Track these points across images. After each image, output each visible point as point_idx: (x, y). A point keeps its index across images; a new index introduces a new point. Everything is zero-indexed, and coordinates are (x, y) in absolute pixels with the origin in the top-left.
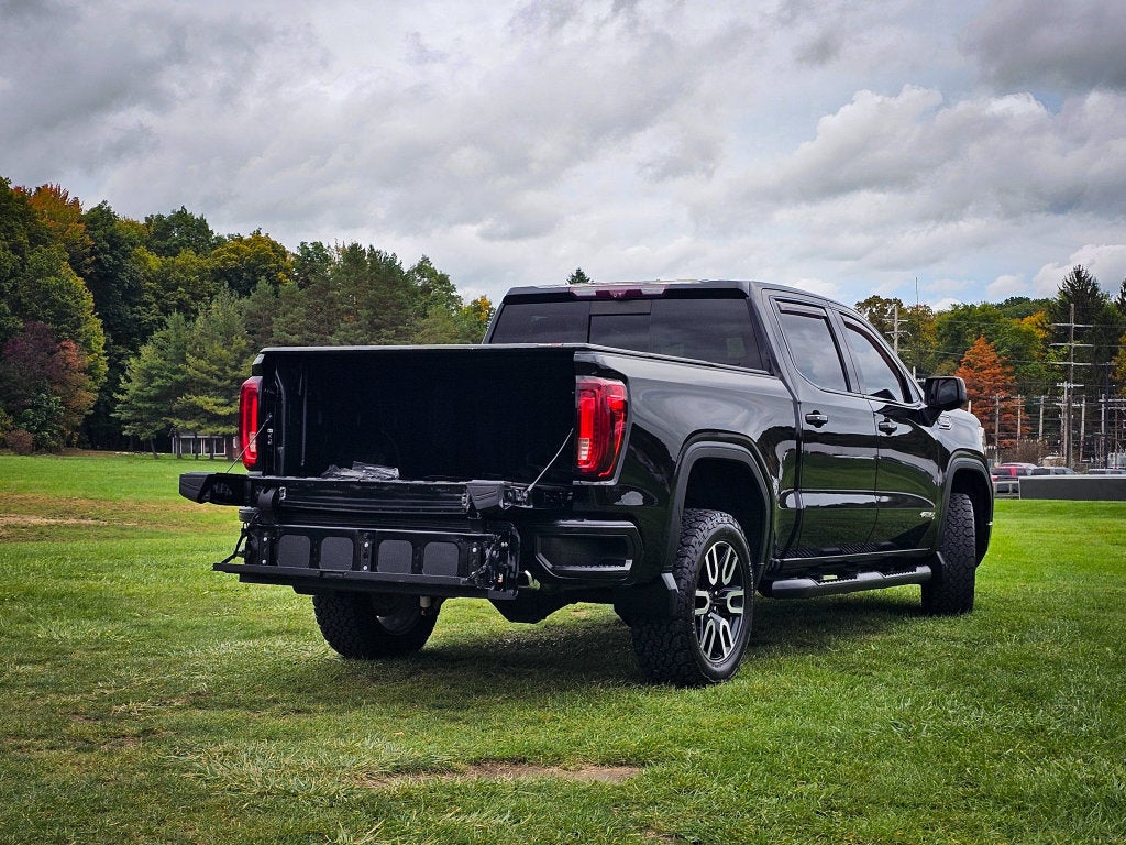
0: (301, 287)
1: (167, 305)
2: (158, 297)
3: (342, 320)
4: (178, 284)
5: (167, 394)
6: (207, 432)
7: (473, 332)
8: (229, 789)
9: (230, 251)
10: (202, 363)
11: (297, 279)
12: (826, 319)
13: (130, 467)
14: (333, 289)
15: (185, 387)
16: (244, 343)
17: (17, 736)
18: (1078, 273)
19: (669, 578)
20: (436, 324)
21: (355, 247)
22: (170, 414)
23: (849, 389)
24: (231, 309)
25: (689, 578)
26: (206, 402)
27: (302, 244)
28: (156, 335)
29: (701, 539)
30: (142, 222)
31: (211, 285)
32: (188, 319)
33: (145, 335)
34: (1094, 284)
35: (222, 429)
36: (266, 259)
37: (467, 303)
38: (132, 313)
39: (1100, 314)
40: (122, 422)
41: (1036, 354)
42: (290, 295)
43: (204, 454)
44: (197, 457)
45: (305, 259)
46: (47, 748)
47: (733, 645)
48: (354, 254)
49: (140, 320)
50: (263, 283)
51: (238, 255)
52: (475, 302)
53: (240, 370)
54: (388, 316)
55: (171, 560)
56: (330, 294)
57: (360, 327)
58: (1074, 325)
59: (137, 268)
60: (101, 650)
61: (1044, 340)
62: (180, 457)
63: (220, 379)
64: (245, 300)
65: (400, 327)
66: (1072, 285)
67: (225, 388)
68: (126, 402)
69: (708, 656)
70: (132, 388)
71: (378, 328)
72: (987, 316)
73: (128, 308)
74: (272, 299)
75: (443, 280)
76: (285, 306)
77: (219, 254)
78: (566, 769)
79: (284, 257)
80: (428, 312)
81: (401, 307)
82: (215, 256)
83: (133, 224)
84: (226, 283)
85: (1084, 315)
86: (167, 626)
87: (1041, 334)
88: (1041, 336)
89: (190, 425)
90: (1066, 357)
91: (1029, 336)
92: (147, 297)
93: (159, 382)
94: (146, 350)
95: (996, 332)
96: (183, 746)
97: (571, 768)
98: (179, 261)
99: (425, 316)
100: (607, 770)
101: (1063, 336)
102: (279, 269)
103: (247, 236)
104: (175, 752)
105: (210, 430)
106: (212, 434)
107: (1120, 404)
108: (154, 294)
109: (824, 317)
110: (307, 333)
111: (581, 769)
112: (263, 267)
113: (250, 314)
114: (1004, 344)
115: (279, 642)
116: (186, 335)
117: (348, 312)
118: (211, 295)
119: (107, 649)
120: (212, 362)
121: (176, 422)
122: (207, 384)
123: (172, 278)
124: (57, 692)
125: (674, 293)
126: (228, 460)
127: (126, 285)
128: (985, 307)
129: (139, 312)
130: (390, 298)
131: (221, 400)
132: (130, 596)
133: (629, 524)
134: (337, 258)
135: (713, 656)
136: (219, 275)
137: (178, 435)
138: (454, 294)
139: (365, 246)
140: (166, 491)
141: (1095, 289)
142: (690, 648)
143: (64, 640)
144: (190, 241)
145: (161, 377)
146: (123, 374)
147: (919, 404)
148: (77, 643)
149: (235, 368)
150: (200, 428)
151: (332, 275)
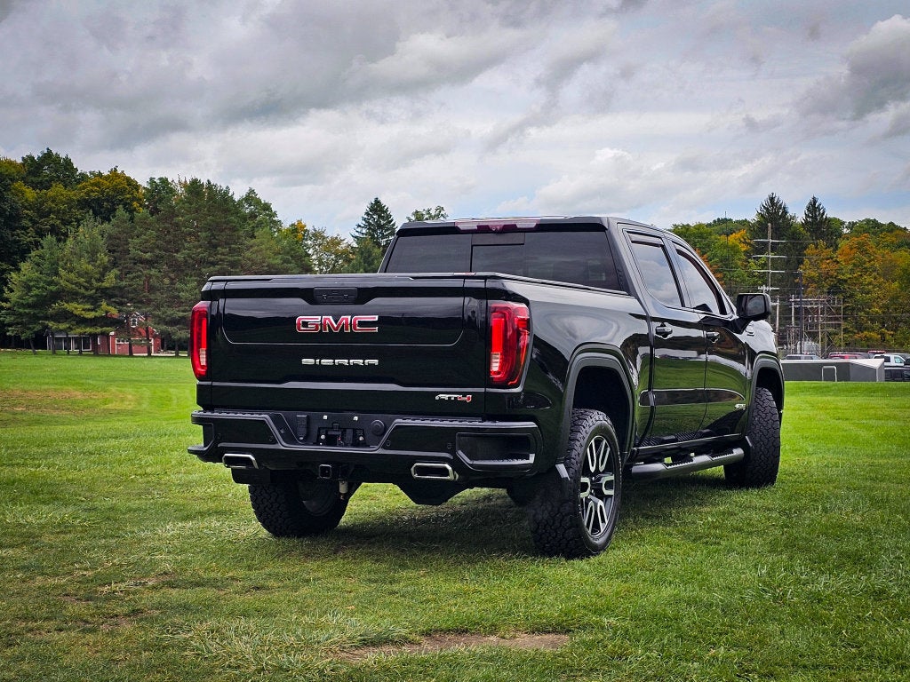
0: (152, 214)
1: (41, 229)
2: (34, 223)
3: (186, 240)
4: (50, 212)
5: (43, 302)
6: (78, 331)
7: (293, 249)
8: (229, 666)
9: (93, 185)
10: (72, 276)
11: (148, 207)
12: (663, 247)
13: (14, 362)
14: (177, 216)
15: (57, 296)
16: (106, 259)
17: (25, 619)
18: (772, 199)
19: (561, 468)
20: (262, 243)
21: (195, 182)
22: (46, 318)
23: (683, 305)
24: (96, 232)
25: (576, 467)
26: (76, 308)
27: (151, 179)
28: (33, 254)
29: (584, 434)
30: (20, 161)
31: (78, 213)
32: (59, 240)
33: (23, 254)
34: (784, 208)
35: (89, 330)
36: (123, 192)
37: (286, 225)
38: (13, 236)
39: (790, 232)
40: (6, 325)
41: (739, 263)
42: (143, 221)
43: (73, 349)
44: (69, 352)
45: (153, 191)
46: (55, 630)
47: (607, 521)
48: (194, 187)
49: (19, 241)
50: (120, 211)
51: (99, 188)
52: (293, 225)
53: (103, 282)
54: (223, 237)
55: (90, 447)
56: (176, 219)
57: (201, 246)
58: (771, 241)
59: (16, 199)
60: (65, 533)
61: (746, 252)
62: (54, 353)
63: (87, 289)
64: (106, 225)
65: (233, 246)
66: (767, 209)
67: (91, 297)
68: (9, 309)
69: (590, 531)
70: (14, 297)
71: (215, 246)
72: (701, 233)
73: (8, 231)
74: (128, 224)
75: (267, 207)
76: (139, 230)
77: (84, 188)
78: (503, 638)
79: (137, 190)
80: (256, 234)
81: (234, 229)
82: (80, 189)
83: (11, 163)
84: (91, 212)
85: (778, 233)
86: (112, 509)
87: (743, 248)
88: (743, 249)
89: (62, 326)
90: (764, 266)
91: (734, 249)
92: (25, 222)
93: (35, 292)
94: (25, 266)
95: (709, 246)
96: (173, 625)
97: (507, 636)
98: (51, 193)
99: (253, 237)
100: (537, 638)
101: (761, 249)
102: (134, 199)
103: (106, 173)
104: (168, 631)
105: (79, 330)
106: (80, 334)
107: (806, 303)
108: (30, 220)
109: (661, 246)
110: (157, 251)
111: (515, 637)
112: (120, 197)
113: (110, 237)
114: (715, 256)
115: (215, 523)
116: (59, 254)
117: (190, 234)
118: (78, 221)
119: (70, 532)
120: (80, 275)
121: (51, 324)
122: (76, 294)
123: (45, 207)
124: (43, 574)
125: (544, 227)
126: (94, 355)
127: (7, 213)
128: (699, 226)
129: (18, 235)
130: (225, 223)
131: (88, 307)
132: (71, 481)
133: (531, 424)
134: (180, 190)
135: (593, 531)
136: (85, 204)
137: (53, 334)
138: (276, 219)
139: (204, 181)
140: (47, 381)
141: (785, 212)
142: (577, 526)
143: (30, 524)
144: (58, 177)
145: (38, 288)
146: (6, 286)
147: (732, 316)
148: (42, 527)
149: (99, 280)
150: (70, 329)
151: (177, 204)
